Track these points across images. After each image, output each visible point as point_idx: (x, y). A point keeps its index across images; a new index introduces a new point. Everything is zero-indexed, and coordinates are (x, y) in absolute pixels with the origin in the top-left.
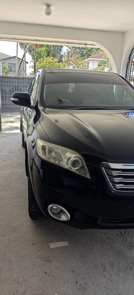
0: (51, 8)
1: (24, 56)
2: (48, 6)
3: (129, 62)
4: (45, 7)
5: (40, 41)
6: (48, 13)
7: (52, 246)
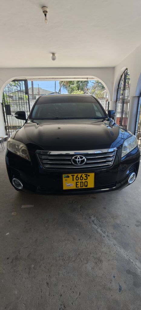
0: (56, 55)
1: (60, 90)
2: (53, 54)
3: (118, 89)
4: (52, 55)
5: (55, 79)
6: (54, 59)
7: (23, 207)
